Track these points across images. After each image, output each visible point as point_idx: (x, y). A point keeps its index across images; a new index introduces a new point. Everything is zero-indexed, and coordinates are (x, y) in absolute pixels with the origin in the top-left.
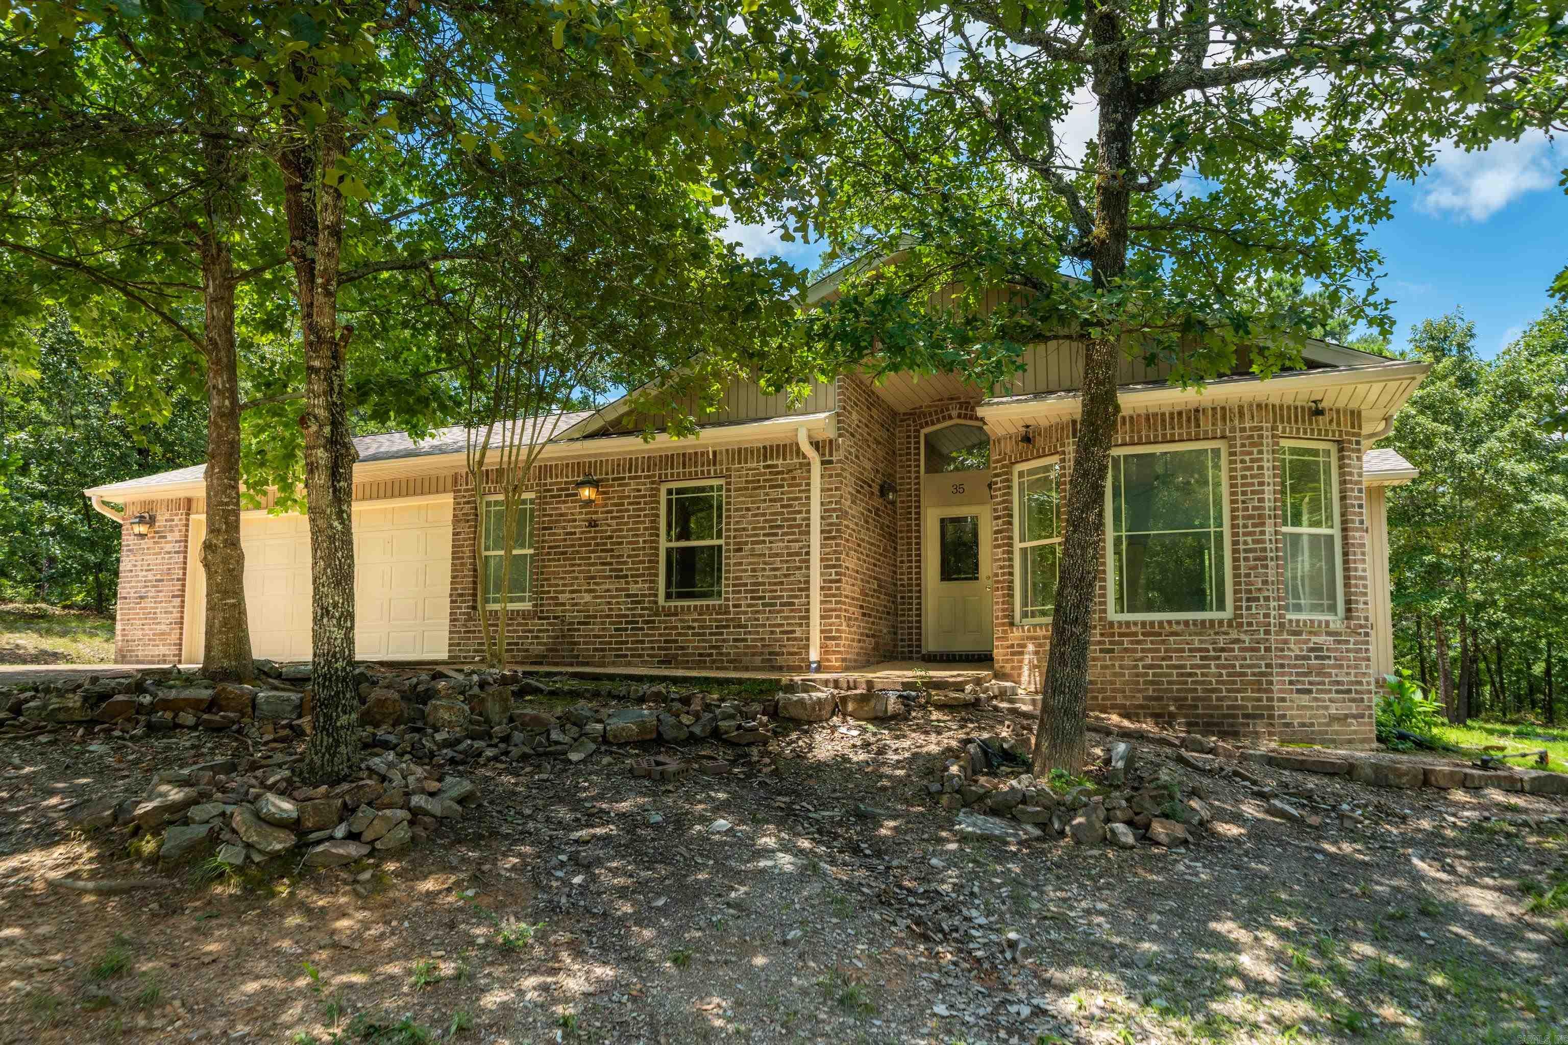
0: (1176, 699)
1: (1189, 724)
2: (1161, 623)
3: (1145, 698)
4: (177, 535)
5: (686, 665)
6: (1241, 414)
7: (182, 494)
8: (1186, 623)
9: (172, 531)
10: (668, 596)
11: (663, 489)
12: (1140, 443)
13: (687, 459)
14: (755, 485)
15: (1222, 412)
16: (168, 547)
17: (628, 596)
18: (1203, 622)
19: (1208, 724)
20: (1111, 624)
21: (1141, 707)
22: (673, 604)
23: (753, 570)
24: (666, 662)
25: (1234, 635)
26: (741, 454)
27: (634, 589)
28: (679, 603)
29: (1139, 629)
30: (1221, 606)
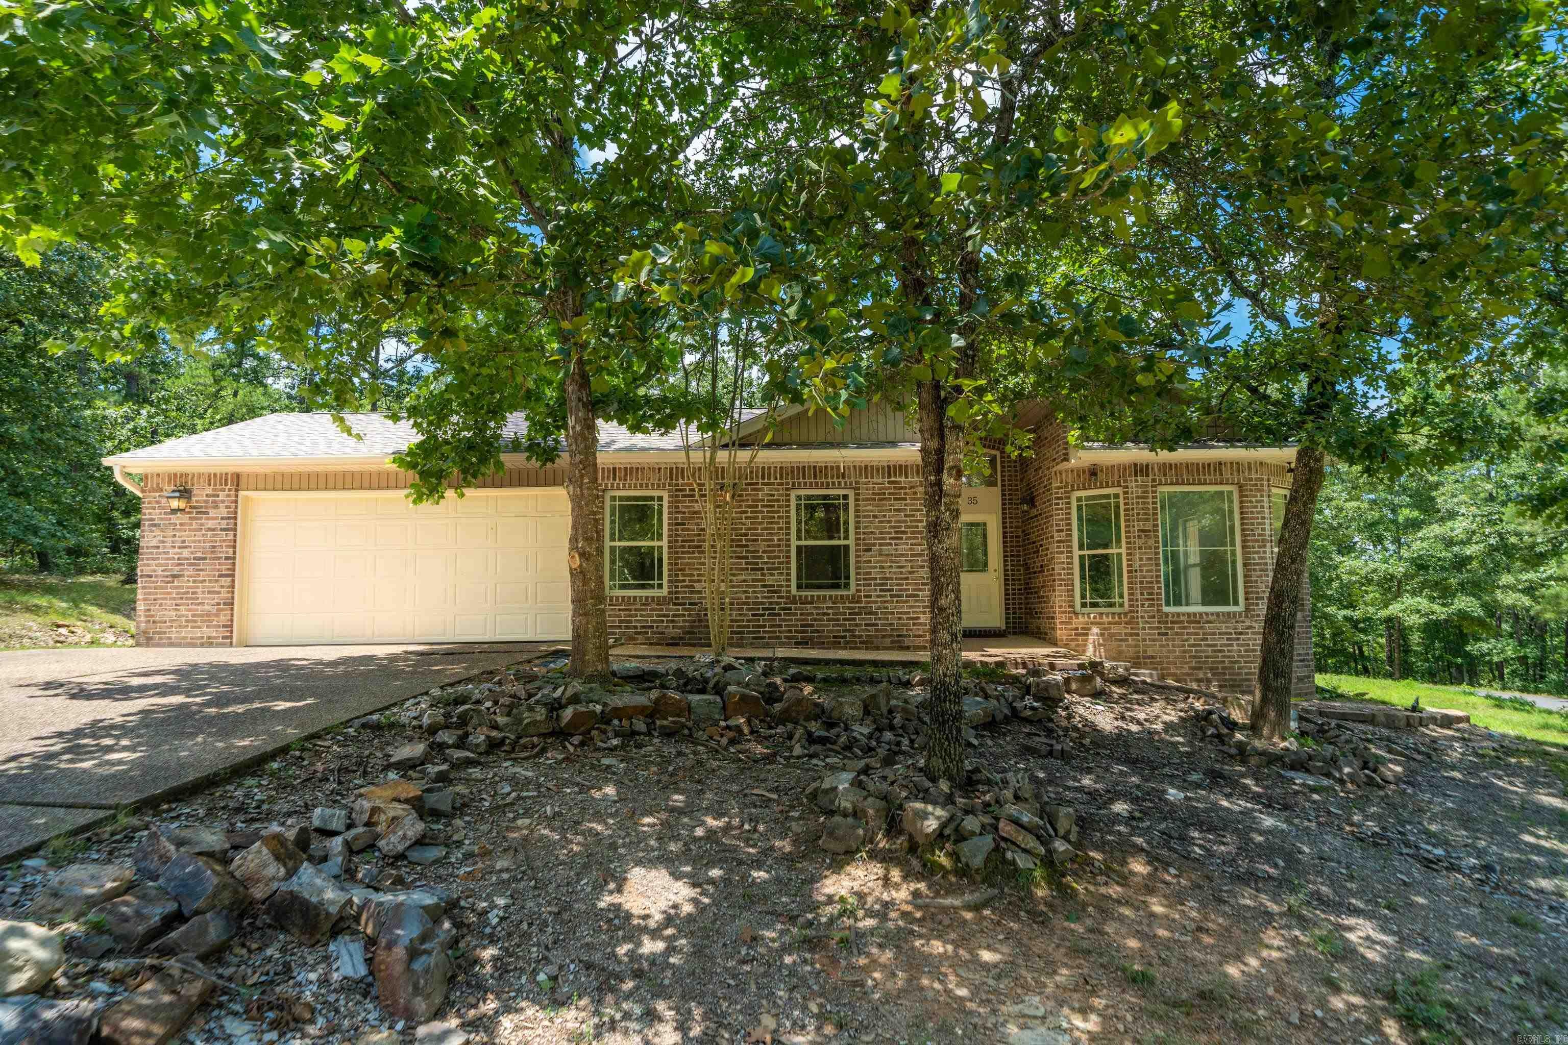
0: (1211, 669)
1: (1220, 686)
2: (1201, 614)
3: (1191, 668)
4: (223, 511)
5: (822, 645)
6: (1250, 469)
7: (231, 470)
8: (1218, 614)
9: (216, 507)
10: (799, 587)
11: (793, 494)
12: (1183, 484)
13: (817, 472)
14: (880, 497)
15: (1237, 466)
16: (211, 524)
17: (764, 586)
18: (1229, 614)
19: (1232, 686)
20: (1167, 615)
21: (1188, 674)
22: (804, 593)
23: (882, 567)
24: (803, 643)
25: (1248, 624)
26: (867, 470)
27: (769, 580)
28: (809, 593)
29: (1185, 618)
30: (1236, 603)
